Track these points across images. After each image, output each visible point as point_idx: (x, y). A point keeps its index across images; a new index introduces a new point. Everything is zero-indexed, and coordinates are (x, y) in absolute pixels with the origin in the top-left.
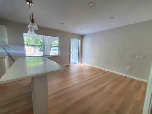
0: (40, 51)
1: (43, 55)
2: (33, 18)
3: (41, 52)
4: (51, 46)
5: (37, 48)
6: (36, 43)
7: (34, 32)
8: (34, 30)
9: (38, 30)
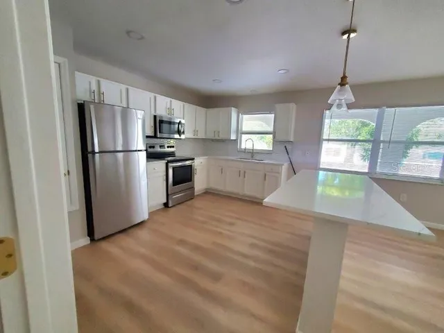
0: (363, 157)
1: (366, 171)
2: (347, 75)
3: (365, 161)
4: (410, 144)
5: (356, 146)
6: (358, 132)
7: (344, 108)
8: (347, 104)
9: (354, 100)
